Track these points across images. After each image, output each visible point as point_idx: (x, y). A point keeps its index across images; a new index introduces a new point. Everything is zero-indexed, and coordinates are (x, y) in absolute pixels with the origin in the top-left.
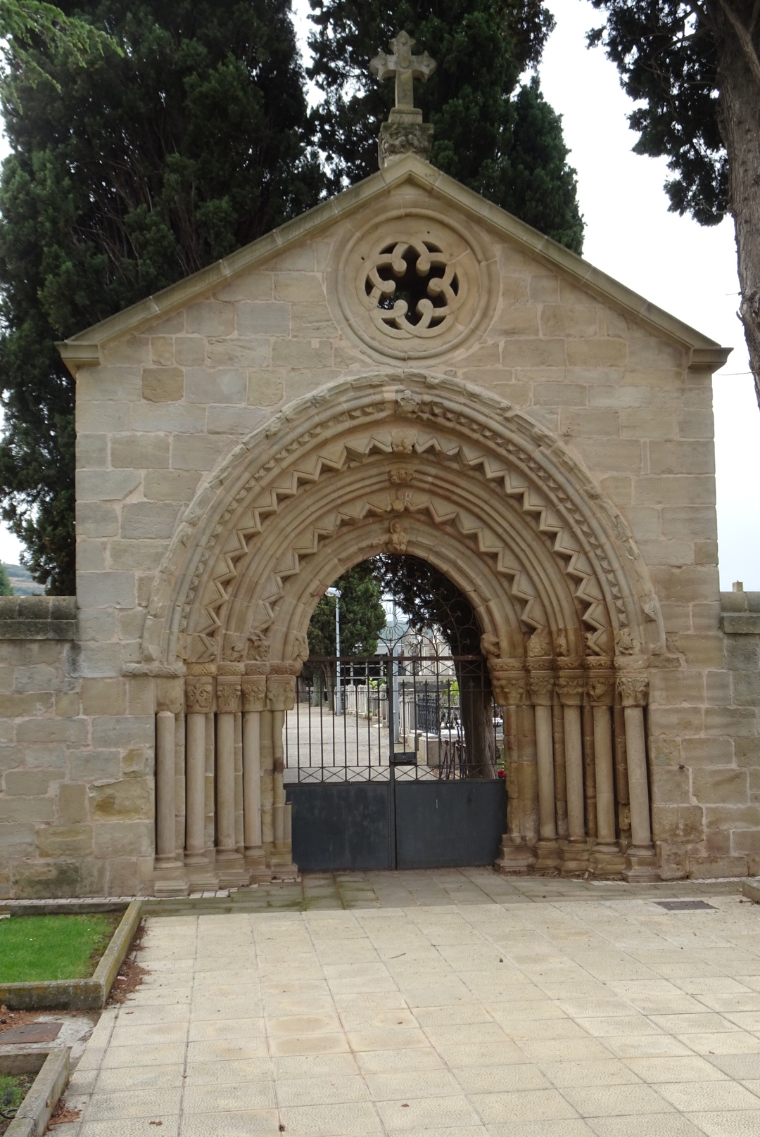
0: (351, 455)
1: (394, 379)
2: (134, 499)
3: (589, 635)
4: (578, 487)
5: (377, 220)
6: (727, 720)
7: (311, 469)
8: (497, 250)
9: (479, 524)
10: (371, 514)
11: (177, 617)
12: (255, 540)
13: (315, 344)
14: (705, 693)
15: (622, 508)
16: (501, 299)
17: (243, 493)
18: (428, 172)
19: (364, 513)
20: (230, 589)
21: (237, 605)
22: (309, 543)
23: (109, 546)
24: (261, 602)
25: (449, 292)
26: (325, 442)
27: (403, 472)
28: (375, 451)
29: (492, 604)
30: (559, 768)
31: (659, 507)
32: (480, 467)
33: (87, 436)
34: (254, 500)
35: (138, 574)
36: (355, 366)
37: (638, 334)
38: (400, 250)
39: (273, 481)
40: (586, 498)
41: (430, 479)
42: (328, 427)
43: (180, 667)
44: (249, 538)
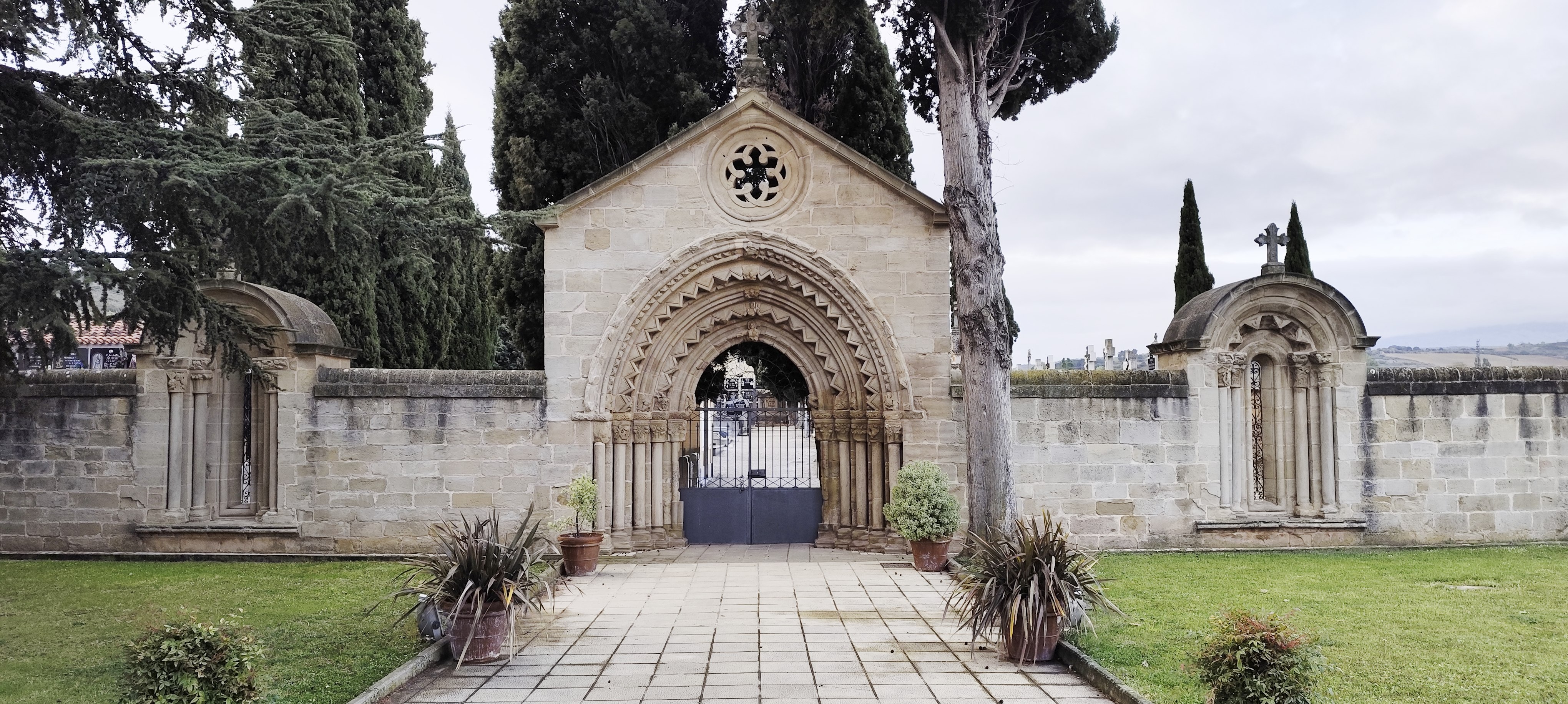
0: (717, 282)
1: (742, 234)
2: (580, 311)
3: (868, 397)
4: (859, 303)
5: (733, 131)
6: (951, 453)
7: (692, 291)
8: (810, 149)
9: (803, 324)
10: (733, 317)
11: (606, 384)
12: (657, 335)
13: (693, 212)
14: (939, 435)
15: (887, 317)
16: (812, 181)
17: (648, 307)
18: (764, 100)
19: (729, 317)
20: (641, 366)
21: (647, 376)
22: (694, 336)
23: (564, 341)
24: (663, 374)
25: (779, 177)
26: (700, 274)
27: (752, 291)
28: (732, 279)
29: (813, 375)
30: (853, 482)
31: (912, 316)
32: (800, 289)
33: (551, 272)
34: (655, 310)
35: (582, 357)
36: (717, 227)
37: (902, 203)
38: (747, 150)
39: (667, 298)
40: (864, 310)
41: (770, 296)
42: (700, 265)
43: (608, 416)
44: (652, 334)
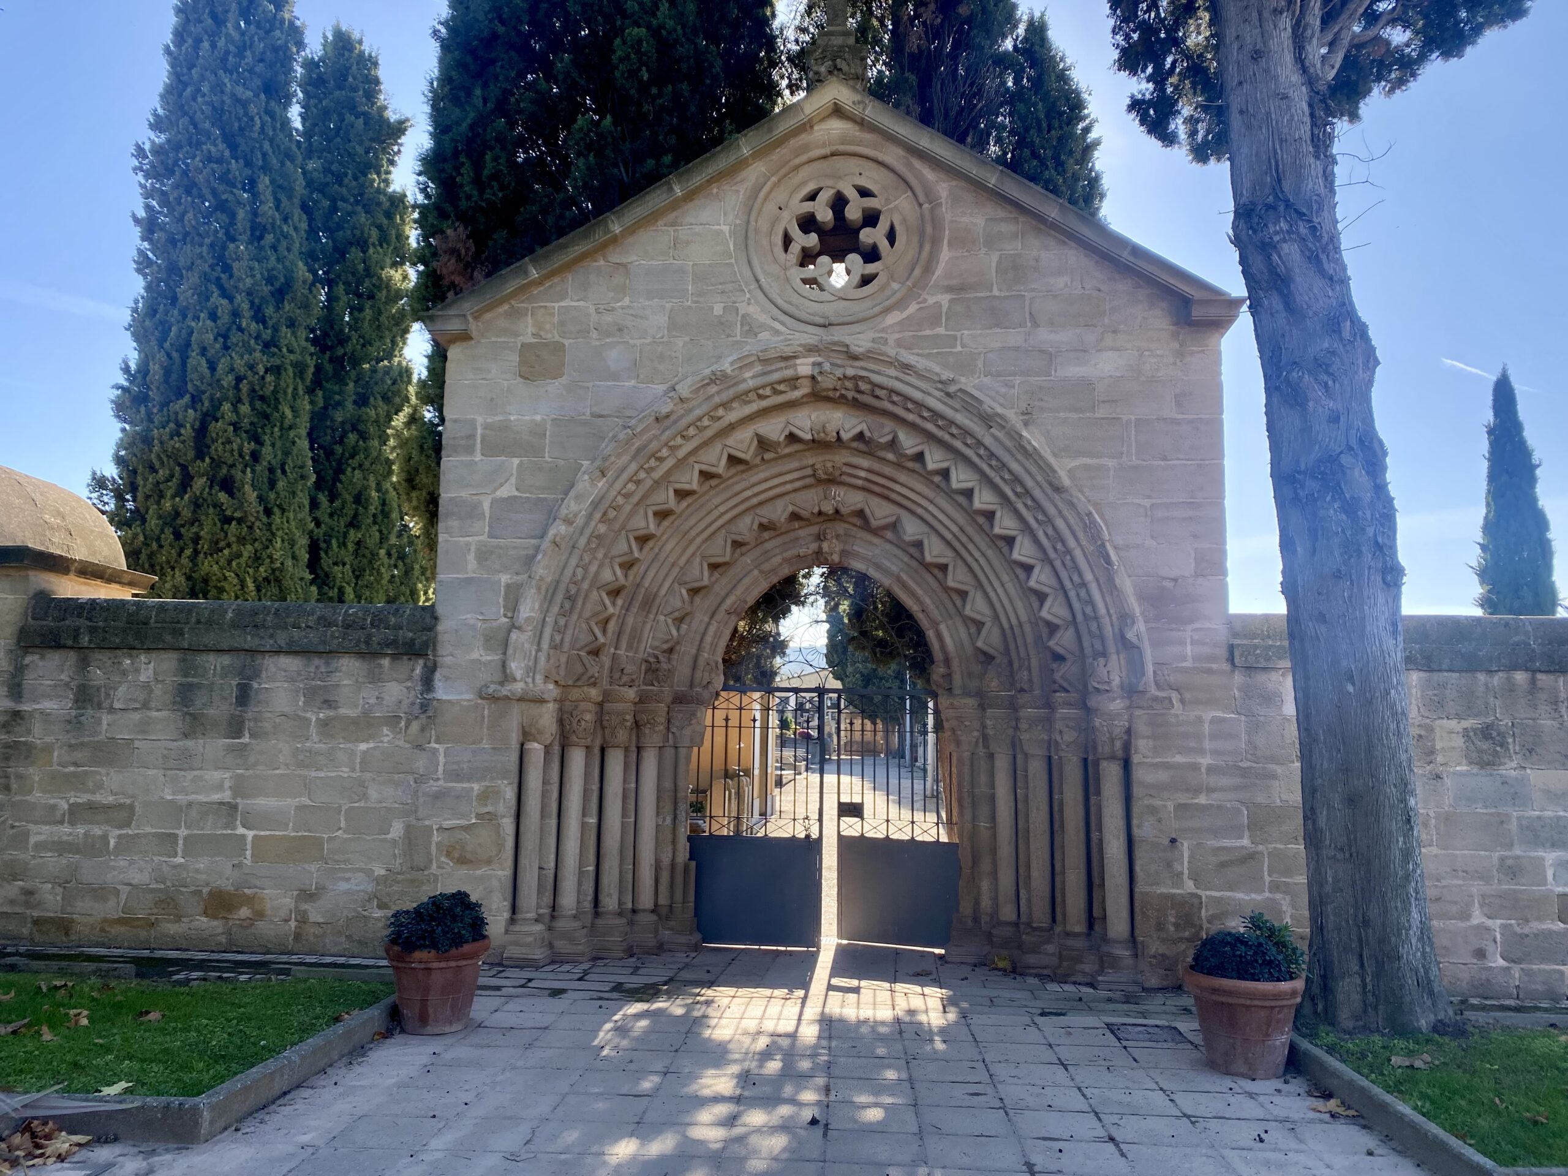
0: (763, 444)
1: (811, 350)
2: (504, 492)
3: (1055, 666)
4: (1039, 478)
5: (797, 161)
6: (1237, 780)
7: (715, 458)
8: (943, 190)
9: (925, 529)
10: (795, 516)
11: (548, 631)
12: (651, 543)
13: (718, 310)
14: (1207, 744)
15: (1096, 505)
16: (945, 248)
17: (631, 487)
18: (857, 97)
19: (786, 515)
20: (620, 602)
21: (630, 620)
23: (473, 548)
24: (662, 618)
25: (883, 244)
26: (732, 427)
27: (829, 465)
28: (792, 438)
29: (943, 627)
30: (1020, 834)
31: (1147, 503)
32: (920, 457)
33: (455, 421)
34: (645, 496)
35: (505, 578)
36: (764, 336)
37: (1123, 286)
38: (824, 197)
39: (669, 472)
40: (1049, 491)
41: (863, 474)
42: (731, 409)
43: (550, 691)
44: (643, 540)
